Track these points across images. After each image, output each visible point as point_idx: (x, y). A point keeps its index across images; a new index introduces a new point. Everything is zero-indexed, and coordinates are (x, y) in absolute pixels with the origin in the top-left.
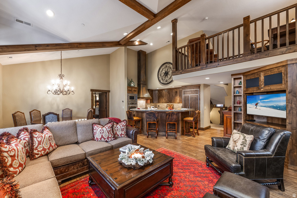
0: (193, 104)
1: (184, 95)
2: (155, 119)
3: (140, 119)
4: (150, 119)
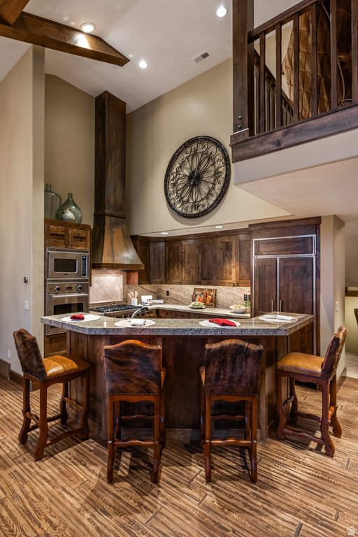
1: (260, 257)
2: (148, 383)
3: (81, 369)
4: (125, 380)
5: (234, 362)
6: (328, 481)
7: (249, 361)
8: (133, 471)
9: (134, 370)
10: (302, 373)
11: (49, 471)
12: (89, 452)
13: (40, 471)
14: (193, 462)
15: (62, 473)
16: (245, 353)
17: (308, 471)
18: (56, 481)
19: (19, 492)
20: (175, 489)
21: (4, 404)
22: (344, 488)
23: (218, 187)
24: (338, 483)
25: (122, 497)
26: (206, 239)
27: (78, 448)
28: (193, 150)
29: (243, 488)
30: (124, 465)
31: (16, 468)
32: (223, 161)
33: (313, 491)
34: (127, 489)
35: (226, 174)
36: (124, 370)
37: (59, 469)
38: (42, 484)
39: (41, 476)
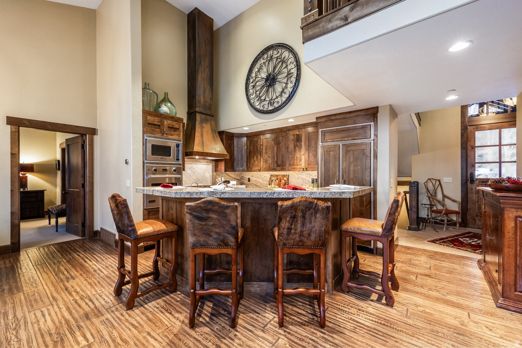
0: (354, 172)
1: (325, 144)
2: (226, 237)
3: (170, 230)
4: (205, 234)
5: (304, 217)
6: (391, 327)
7: (318, 215)
8: (214, 318)
9: (214, 225)
10: (364, 232)
11: (138, 318)
12: (175, 302)
13: (129, 319)
14: (268, 310)
15: (150, 320)
16: (315, 208)
17: (371, 318)
18: (142, 327)
19: (107, 337)
20: (251, 333)
21: (107, 265)
22: (405, 333)
23: (290, 85)
24: (400, 329)
25: (201, 340)
26: (280, 133)
27: (166, 299)
28: (269, 56)
29: (313, 332)
30: (206, 312)
31: (109, 316)
32: (295, 63)
33: (377, 335)
34: (206, 333)
35: (297, 74)
36: (205, 225)
37: (147, 317)
38: (130, 330)
39: (130, 323)
